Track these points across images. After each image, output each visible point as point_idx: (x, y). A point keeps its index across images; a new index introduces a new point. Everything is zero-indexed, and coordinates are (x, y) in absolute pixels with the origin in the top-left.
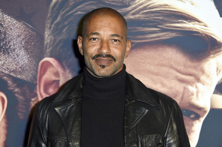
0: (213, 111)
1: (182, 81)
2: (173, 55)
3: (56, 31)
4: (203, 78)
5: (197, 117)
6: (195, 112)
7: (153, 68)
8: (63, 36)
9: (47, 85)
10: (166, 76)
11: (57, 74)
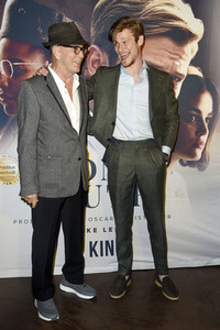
0: (188, 75)
1: (172, 58)
2: (167, 43)
3: (97, 28)
4: (184, 56)
5: (180, 80)
6: (178, 76)
7: (155, 51)
8: (102, 31)
9: (93, 62)
10: (163, 56)
11: (99, 55)
